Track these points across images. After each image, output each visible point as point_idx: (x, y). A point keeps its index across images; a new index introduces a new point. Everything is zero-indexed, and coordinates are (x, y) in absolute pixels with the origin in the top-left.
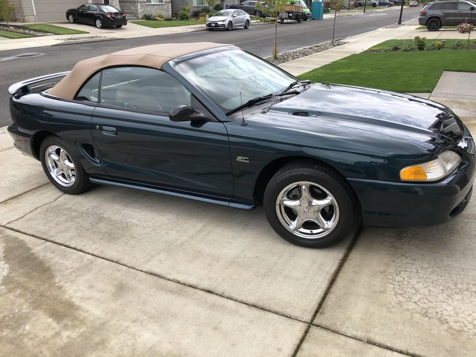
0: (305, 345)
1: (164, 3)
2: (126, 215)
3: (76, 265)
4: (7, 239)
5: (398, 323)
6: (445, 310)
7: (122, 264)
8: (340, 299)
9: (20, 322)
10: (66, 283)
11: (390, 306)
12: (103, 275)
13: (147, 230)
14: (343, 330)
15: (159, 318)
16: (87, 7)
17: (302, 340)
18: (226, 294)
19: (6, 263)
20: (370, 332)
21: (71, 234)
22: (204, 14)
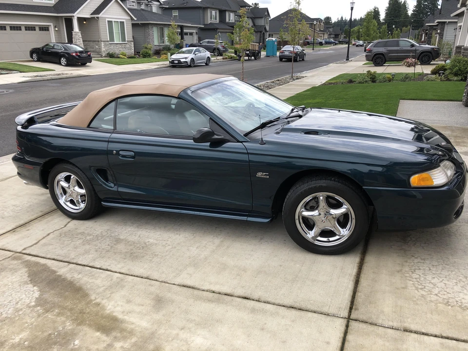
0: (349, 337)
1: (126, 42)
2: (141, 236)
3: (107, 283)
4: (28, 264)
5: (426, 313)
6: (463, 298)
7: (152, 280)
8: (368, 296)
9: (68, 338)
10: (103, 299)
11: (415, 299)
12: (137, 290)
13: (167, 248)
14: (380, 322)
15: (205, 324)
16: (51, 46)
17: (346, 333)
18: (262, 299)
19: (34, 286)
20: (405, 322)
21: (92, 255)
22: (165, 52)
